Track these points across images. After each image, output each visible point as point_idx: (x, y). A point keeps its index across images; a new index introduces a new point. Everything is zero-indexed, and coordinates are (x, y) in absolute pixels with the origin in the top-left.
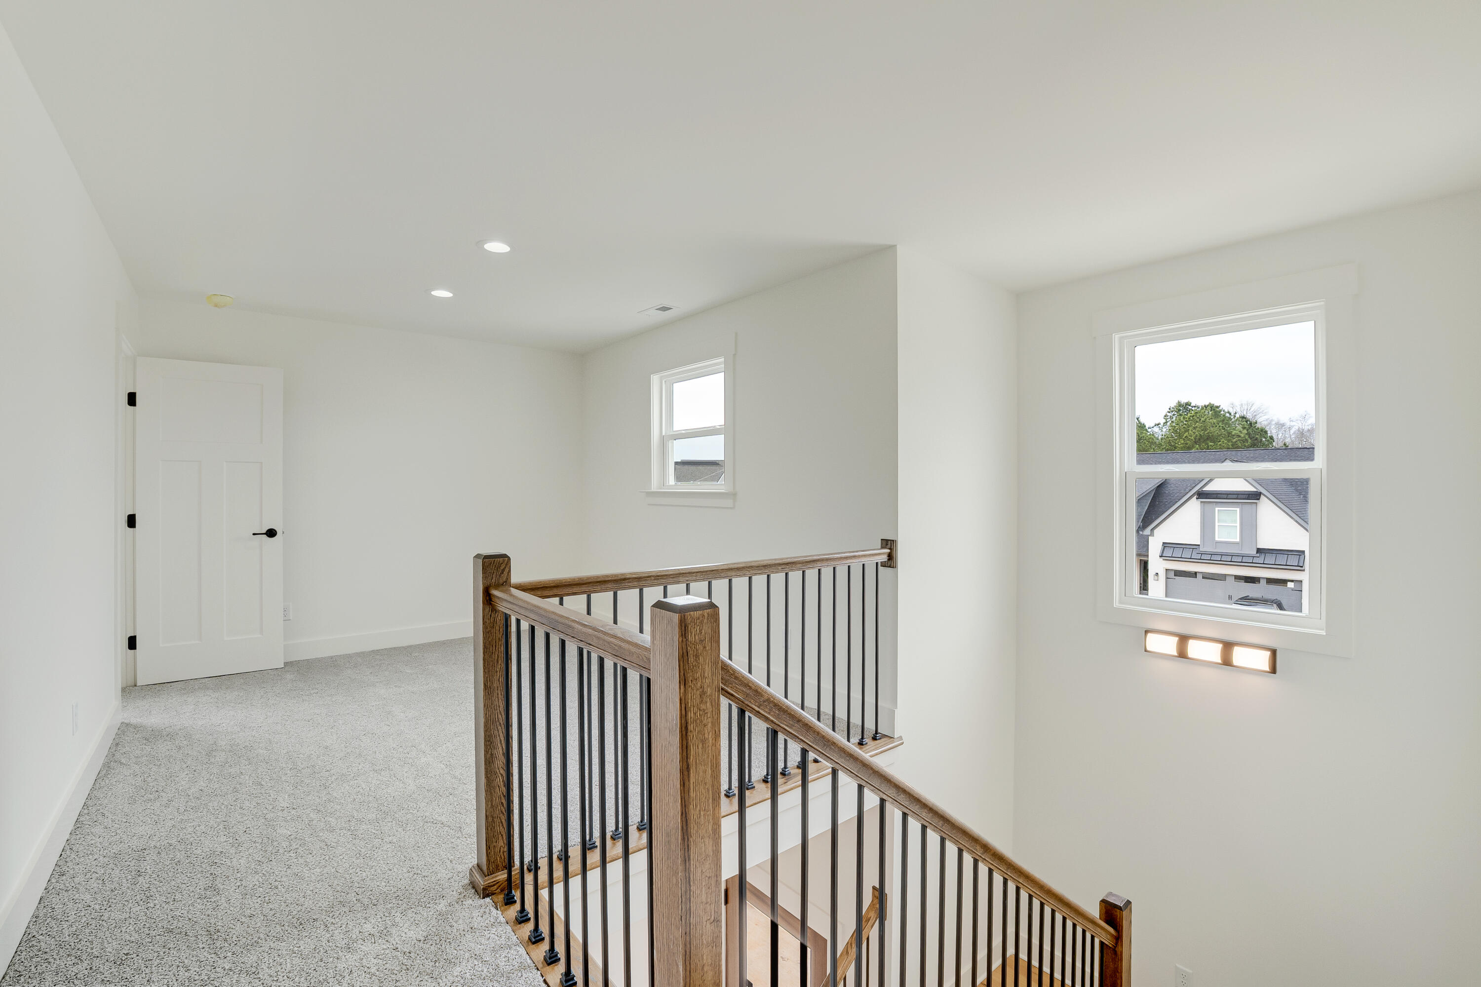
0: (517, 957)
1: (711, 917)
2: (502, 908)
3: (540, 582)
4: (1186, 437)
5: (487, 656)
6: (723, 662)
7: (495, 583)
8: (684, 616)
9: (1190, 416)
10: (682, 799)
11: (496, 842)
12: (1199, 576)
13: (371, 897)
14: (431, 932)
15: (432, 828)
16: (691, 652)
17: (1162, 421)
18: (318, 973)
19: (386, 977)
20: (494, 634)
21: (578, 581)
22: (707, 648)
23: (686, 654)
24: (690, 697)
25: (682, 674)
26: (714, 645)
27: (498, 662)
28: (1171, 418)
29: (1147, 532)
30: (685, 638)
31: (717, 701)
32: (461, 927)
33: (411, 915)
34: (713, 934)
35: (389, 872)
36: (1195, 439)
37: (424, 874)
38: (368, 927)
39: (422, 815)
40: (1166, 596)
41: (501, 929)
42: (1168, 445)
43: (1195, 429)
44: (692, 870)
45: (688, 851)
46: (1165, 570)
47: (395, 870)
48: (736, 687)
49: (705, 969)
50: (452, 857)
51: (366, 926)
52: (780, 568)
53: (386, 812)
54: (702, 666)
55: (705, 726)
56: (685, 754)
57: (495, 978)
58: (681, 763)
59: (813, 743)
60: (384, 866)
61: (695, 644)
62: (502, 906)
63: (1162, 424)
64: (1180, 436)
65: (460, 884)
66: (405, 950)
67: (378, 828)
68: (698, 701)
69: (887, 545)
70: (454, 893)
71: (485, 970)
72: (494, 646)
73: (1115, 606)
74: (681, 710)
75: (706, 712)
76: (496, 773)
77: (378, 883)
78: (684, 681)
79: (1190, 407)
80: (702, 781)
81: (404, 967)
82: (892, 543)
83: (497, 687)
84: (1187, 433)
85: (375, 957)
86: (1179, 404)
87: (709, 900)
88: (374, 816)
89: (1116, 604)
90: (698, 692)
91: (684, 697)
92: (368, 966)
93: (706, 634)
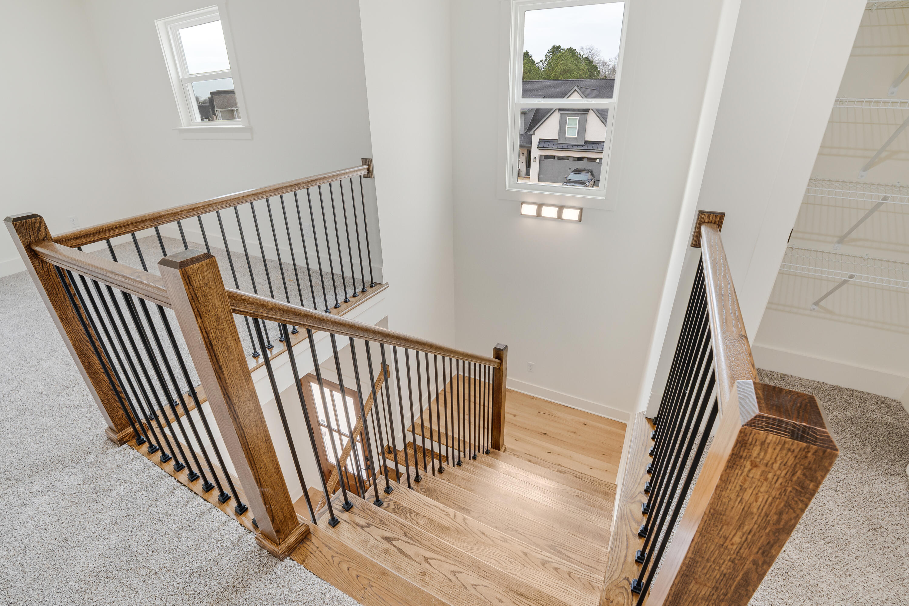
0: (155, 473)
1: (263, 439)
2: (137, 448)
3: (82, 231)
4: (556, 70)
5: (53, 298)
6: (229, 292)
7: (35, 239)
8: (185, 270)
9: (560, 56)
10: (221, 387)
11: (117, 413)
13: (31, 468)
14: (87, 477)
15: (67, 411)
16: (199, 294)
17: (544, 59)
18: (5, 527)
19: (61, 512)
20: (53, 280)
21: (118, 224)
22: (213, 288)
23: (195, 296)
24: (208, 324)
25: (196, 310)
26: (218, 284)
27: (65, 299)
28: (549, 56)
29: (531, 132)
30: (191, 285)
31: (231, 320)
32: (109, 468)
33: (68, 471)
34: (267, 447)
35: (41, 448)
37: (70, 443)
38: (36, 488)
39: (56, 404)
41: (139, 460)
44: (242, 422)
45: (236, 413)
46: (539, 155)
47: (45, 446)
48: (247, 306)
50: (89, 426)
51: (33, 487)
52: (289, 189)
53: (24, 409)
54: (212, 301)
55: (226, 338)
56: (215, 360)
57: (143, 490)
58: (214, 367)
59: (313, 324)
60: (35, 446)
61: (201, 287)
62: (137, 446)
63: (544, 61)
64: (553, 70)
65: (101, 441)
66: (70, 493)
67: (21, 422)
68: (215, 324)
69: (366, 161)
70: (98, 448)
71: (134, 487)
72: (56, 288)
73: (506, 190)
74: (203, 334)
75: (224, 329)
76: (98, 373)
77: (35, 458)
78: (198, 314)
79: (560, 49)
80: (233, 372)
81: (73, 503)
82: (370, 159)
83: (73, 317)
84: (557, 67)
85: (48, 503)
86: (554, 47)
87: (259, 432)
88: (14, 415)
89: (507, 188)
90: (214, 319)
91: (202, 325)
92: (45, 510)
93: (208, 278)
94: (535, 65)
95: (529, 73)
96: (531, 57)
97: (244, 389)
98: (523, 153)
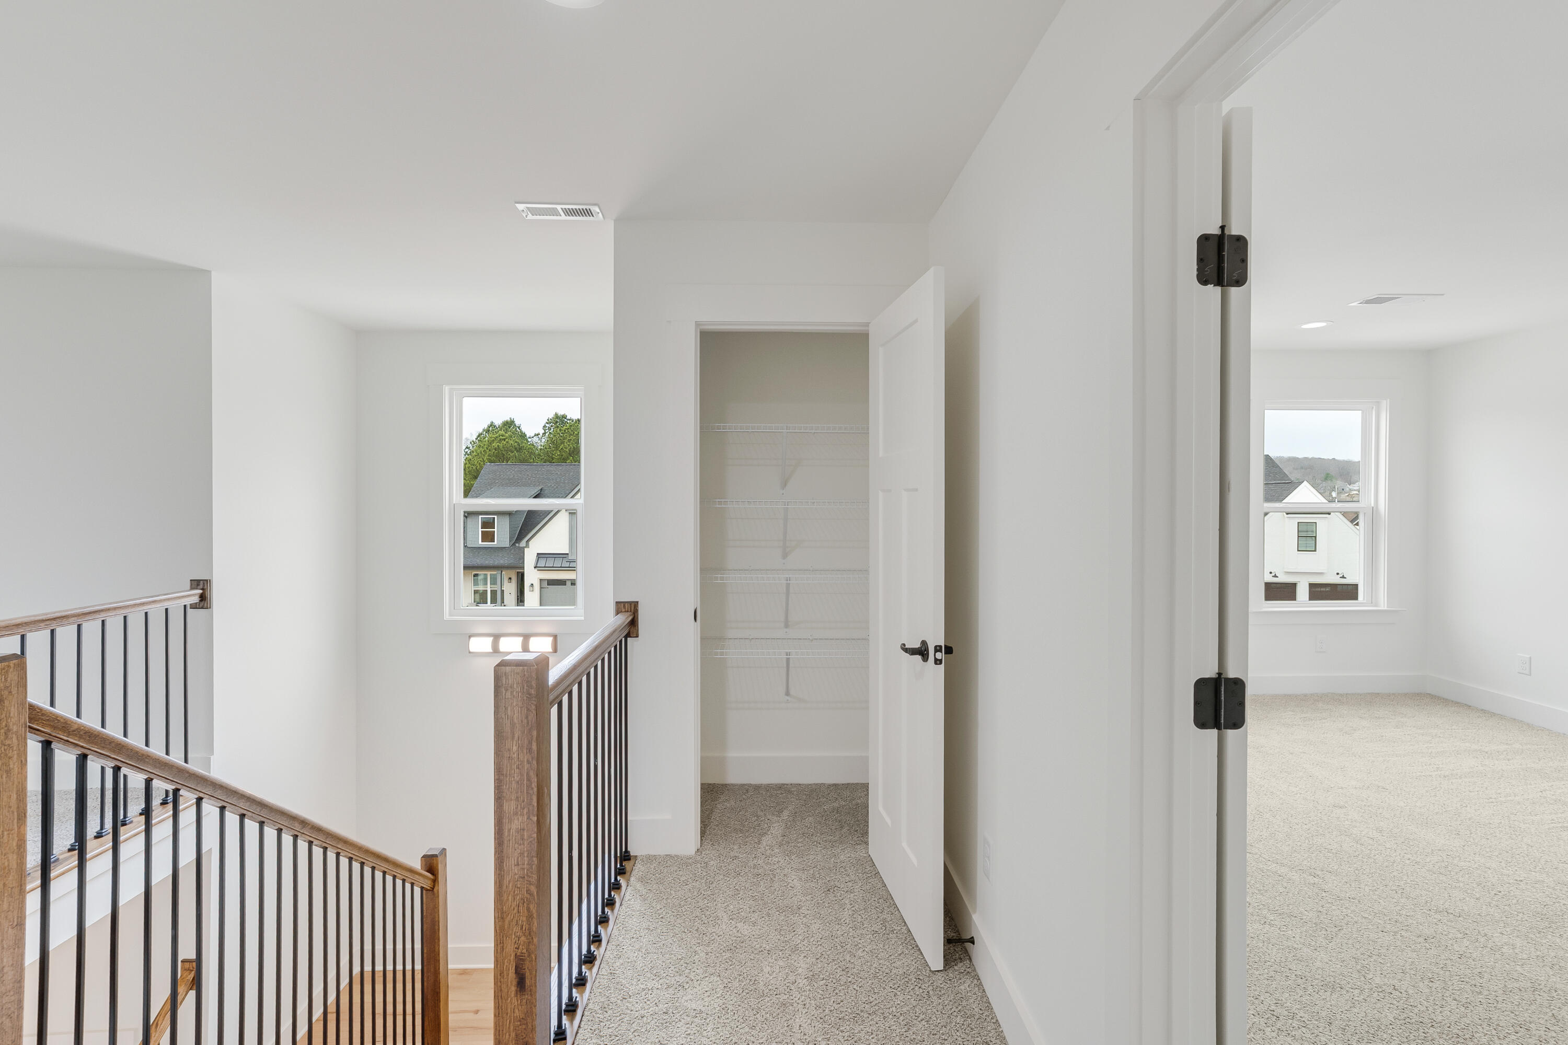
1: (14, 921)
4: (562, 449)
6: (29, 703)
9: (566, 429)
12: (569, 583)
17: (542, 431)
22: (13, 693)
26: (21, 689)
28: (549, 429)
29: (523, 544)
34: (16, 936)
36: (570, 451)
40: (541, 605)
42: (546, 456)
43: (569, 442)
46: (539, 580)
48: (43, 723)
49: (5, 971)
52: (42, 625)
54: (7, 708)
55: (10, 758)
63: (541, 435)
64: (557, 448)
69: (198, 585)
73: (445, 619)
79: (566, 420)
80: (5, 806)
82: (205, 582)
84: (563, 445)
86: (557, 416)
89: (447, 617)
93: (11, 681)
94: (527, 440)
95: (517, 451)
96: (519, 427)
97: (12, 834)
98: (510, 578)
